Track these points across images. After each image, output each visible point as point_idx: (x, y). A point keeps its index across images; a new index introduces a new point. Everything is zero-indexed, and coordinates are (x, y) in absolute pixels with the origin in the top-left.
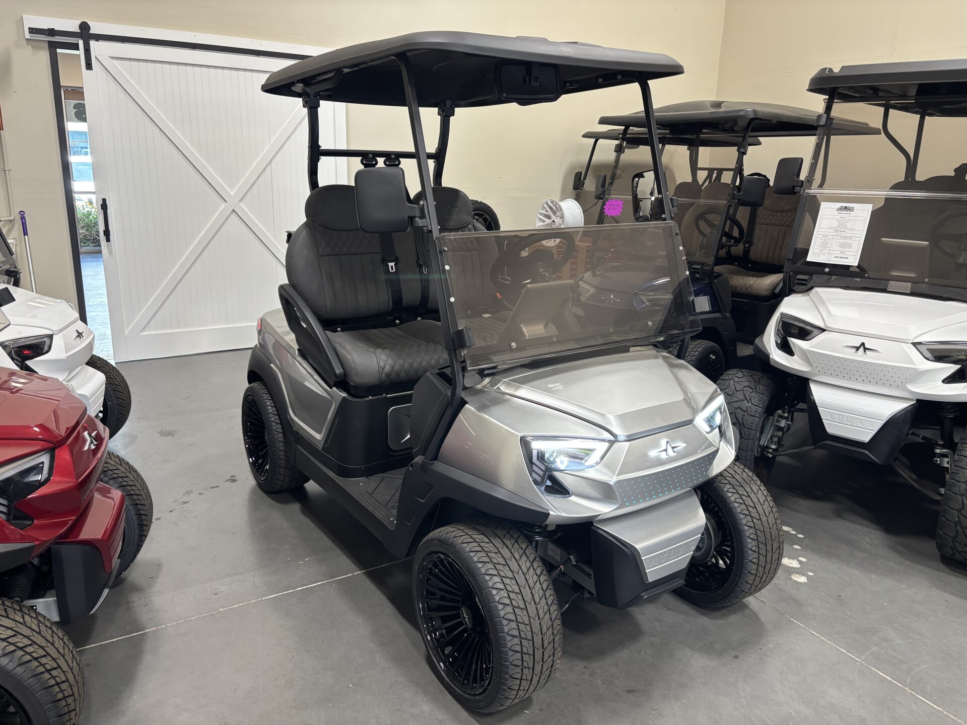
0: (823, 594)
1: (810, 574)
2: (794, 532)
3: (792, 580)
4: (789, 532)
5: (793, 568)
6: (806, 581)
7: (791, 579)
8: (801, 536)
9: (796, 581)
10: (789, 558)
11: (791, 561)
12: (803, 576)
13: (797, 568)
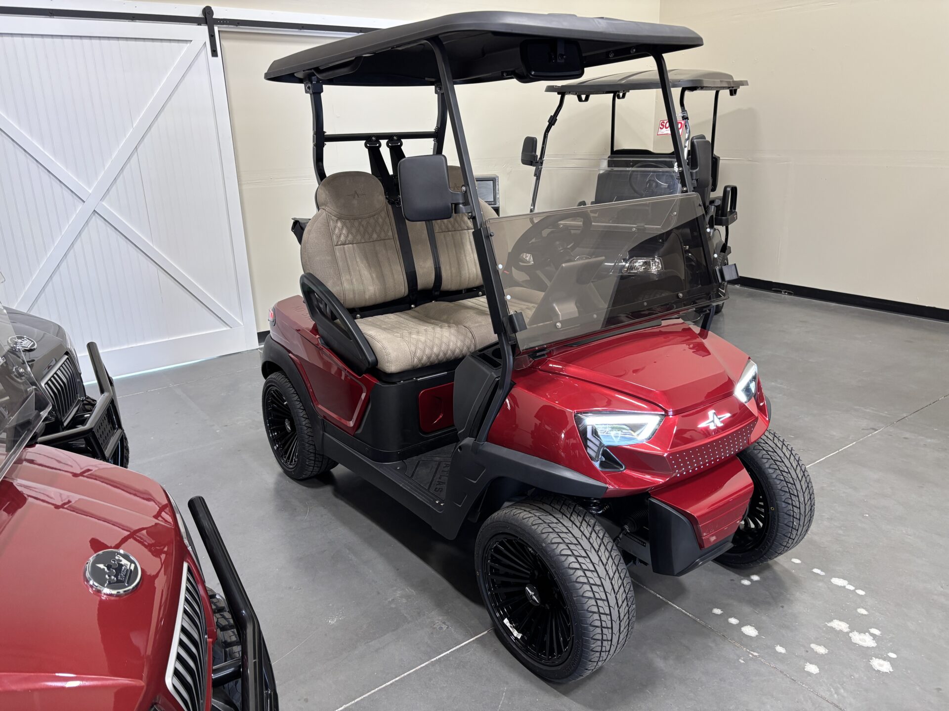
0: (918, 688)
1: (892, 655)
2: (851, 588)
3: (874, 670)
4: (845, 586)
5: (868, 648)
6: (892, 670)
7: (871, 668)
8: (861, 592)
9: (879, 671)
10: (860, 632)
11: (862, 636)
12: (884, 659)
13: (873, 647)
